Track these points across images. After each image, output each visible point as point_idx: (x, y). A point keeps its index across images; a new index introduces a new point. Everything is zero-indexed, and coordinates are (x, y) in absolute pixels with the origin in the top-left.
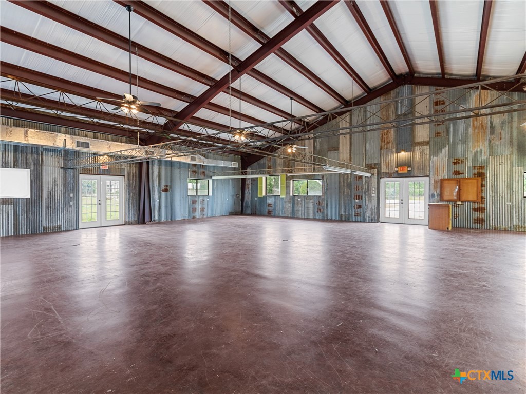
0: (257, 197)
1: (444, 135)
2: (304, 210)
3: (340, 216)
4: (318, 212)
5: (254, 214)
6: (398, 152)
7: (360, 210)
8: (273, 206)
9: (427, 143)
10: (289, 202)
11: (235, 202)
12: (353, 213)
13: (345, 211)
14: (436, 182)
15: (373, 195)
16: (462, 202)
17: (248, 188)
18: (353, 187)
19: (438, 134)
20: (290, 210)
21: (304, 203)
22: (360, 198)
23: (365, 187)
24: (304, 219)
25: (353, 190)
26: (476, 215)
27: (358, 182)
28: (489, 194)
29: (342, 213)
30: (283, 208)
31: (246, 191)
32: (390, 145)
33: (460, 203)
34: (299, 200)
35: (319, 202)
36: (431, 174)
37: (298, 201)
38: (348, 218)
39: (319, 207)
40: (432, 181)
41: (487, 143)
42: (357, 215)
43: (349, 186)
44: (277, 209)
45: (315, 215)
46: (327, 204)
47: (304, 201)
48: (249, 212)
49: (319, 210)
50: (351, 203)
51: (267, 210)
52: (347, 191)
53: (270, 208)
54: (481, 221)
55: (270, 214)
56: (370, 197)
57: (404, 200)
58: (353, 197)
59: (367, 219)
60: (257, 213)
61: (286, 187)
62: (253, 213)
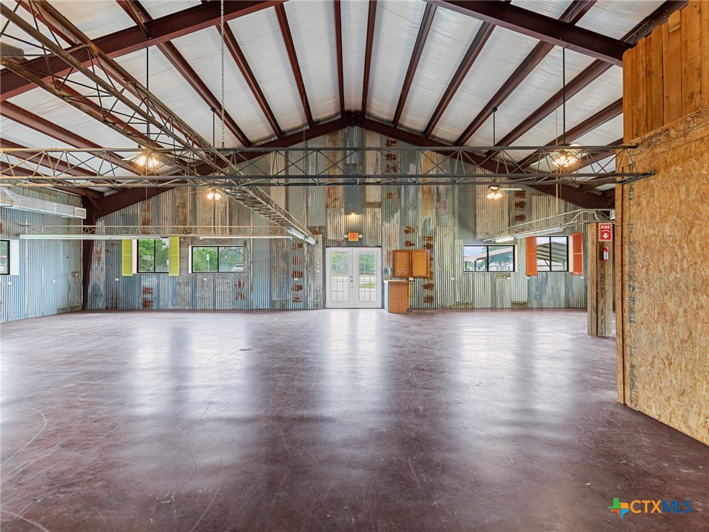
0: (119, 275)
1: (395, 196)
2: (214, 297)
3: (272, 302)
4: (237, 298)
5: (113, 307)
6: (347, 213)
7: (301, 292)
8: (155, 292)
9: (379, 205)
10: (187, 284)
11: (69, 287)
12: (290, 297)
13: (279, 296)
14: (388, 254)
15: (318, 271)
16: (414, 278)
17: (99, 259)
18: (291, 259)
19: (390, 195)
20: (188, 297)
21: (214, 284)
22: (300, 275)
23: (307, 259)
24: (215, 311)
25: (291, 264)
26: (427, 293)
27: (297, 253)
28: (436, 269)
29: (274, 298)
30: (175, 294)
31: (94, 265)
32: (337, 203)
33: (411, 279)
34: (205, 279)
35: (240, 283)
36: (384, 244)
37: (203, 281)
38: (283, 306)
39: (239, 290)
40: (385, 253)
41: (434, 211)
42: (296, 300)
43: (285, 257)
44: (162, 297)
45: (233, 303)
46: (252, 286)
47: (214, 281)
48: (100, 306)
49: (240, 296)
50: (288, 283)
51: (141, 300)
52: (282, 264)
53: (148, 296)
54: (430, 299)
55: (147, 306)
56: (314, 273)
57: (354, 277)
58: (291, 274)
59: (310, 305)
60: (120, 305)
61: (180, 258)
62: (109, 306)
